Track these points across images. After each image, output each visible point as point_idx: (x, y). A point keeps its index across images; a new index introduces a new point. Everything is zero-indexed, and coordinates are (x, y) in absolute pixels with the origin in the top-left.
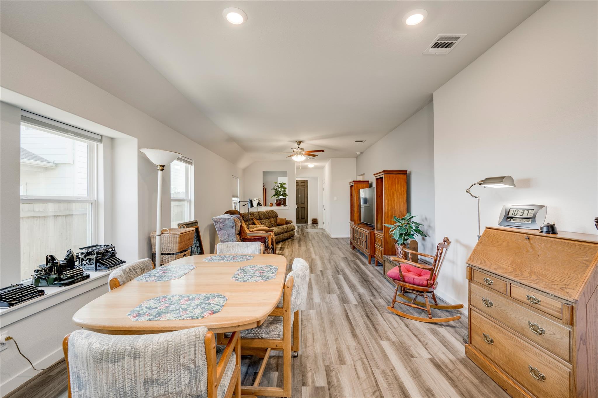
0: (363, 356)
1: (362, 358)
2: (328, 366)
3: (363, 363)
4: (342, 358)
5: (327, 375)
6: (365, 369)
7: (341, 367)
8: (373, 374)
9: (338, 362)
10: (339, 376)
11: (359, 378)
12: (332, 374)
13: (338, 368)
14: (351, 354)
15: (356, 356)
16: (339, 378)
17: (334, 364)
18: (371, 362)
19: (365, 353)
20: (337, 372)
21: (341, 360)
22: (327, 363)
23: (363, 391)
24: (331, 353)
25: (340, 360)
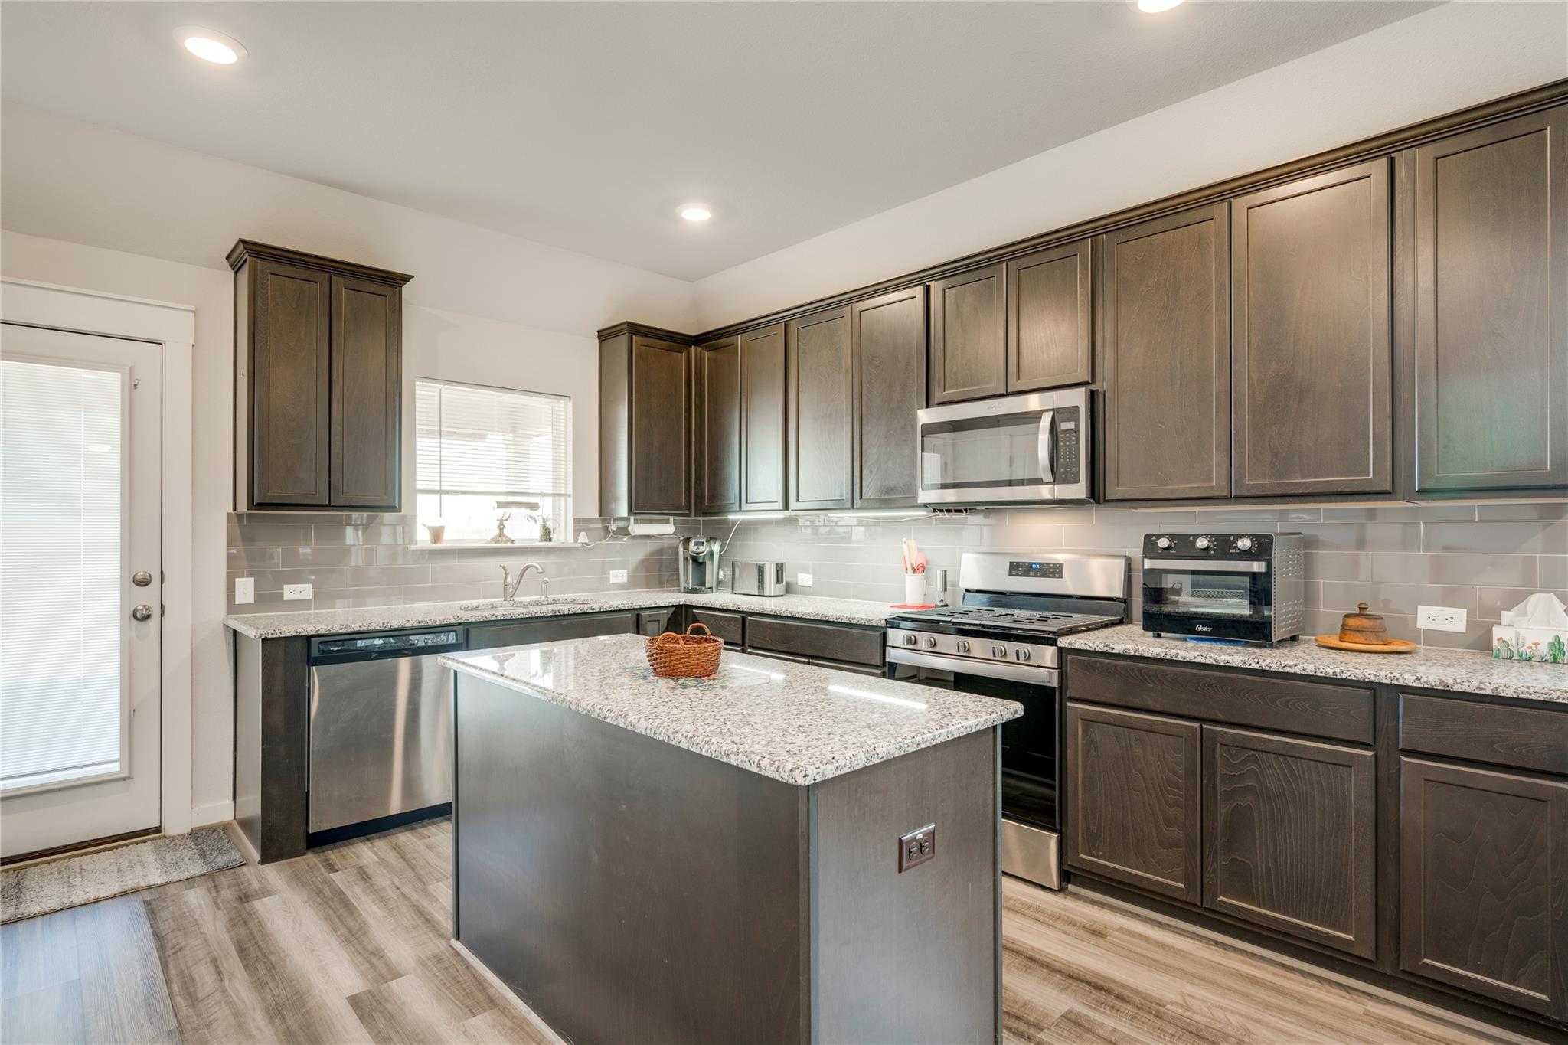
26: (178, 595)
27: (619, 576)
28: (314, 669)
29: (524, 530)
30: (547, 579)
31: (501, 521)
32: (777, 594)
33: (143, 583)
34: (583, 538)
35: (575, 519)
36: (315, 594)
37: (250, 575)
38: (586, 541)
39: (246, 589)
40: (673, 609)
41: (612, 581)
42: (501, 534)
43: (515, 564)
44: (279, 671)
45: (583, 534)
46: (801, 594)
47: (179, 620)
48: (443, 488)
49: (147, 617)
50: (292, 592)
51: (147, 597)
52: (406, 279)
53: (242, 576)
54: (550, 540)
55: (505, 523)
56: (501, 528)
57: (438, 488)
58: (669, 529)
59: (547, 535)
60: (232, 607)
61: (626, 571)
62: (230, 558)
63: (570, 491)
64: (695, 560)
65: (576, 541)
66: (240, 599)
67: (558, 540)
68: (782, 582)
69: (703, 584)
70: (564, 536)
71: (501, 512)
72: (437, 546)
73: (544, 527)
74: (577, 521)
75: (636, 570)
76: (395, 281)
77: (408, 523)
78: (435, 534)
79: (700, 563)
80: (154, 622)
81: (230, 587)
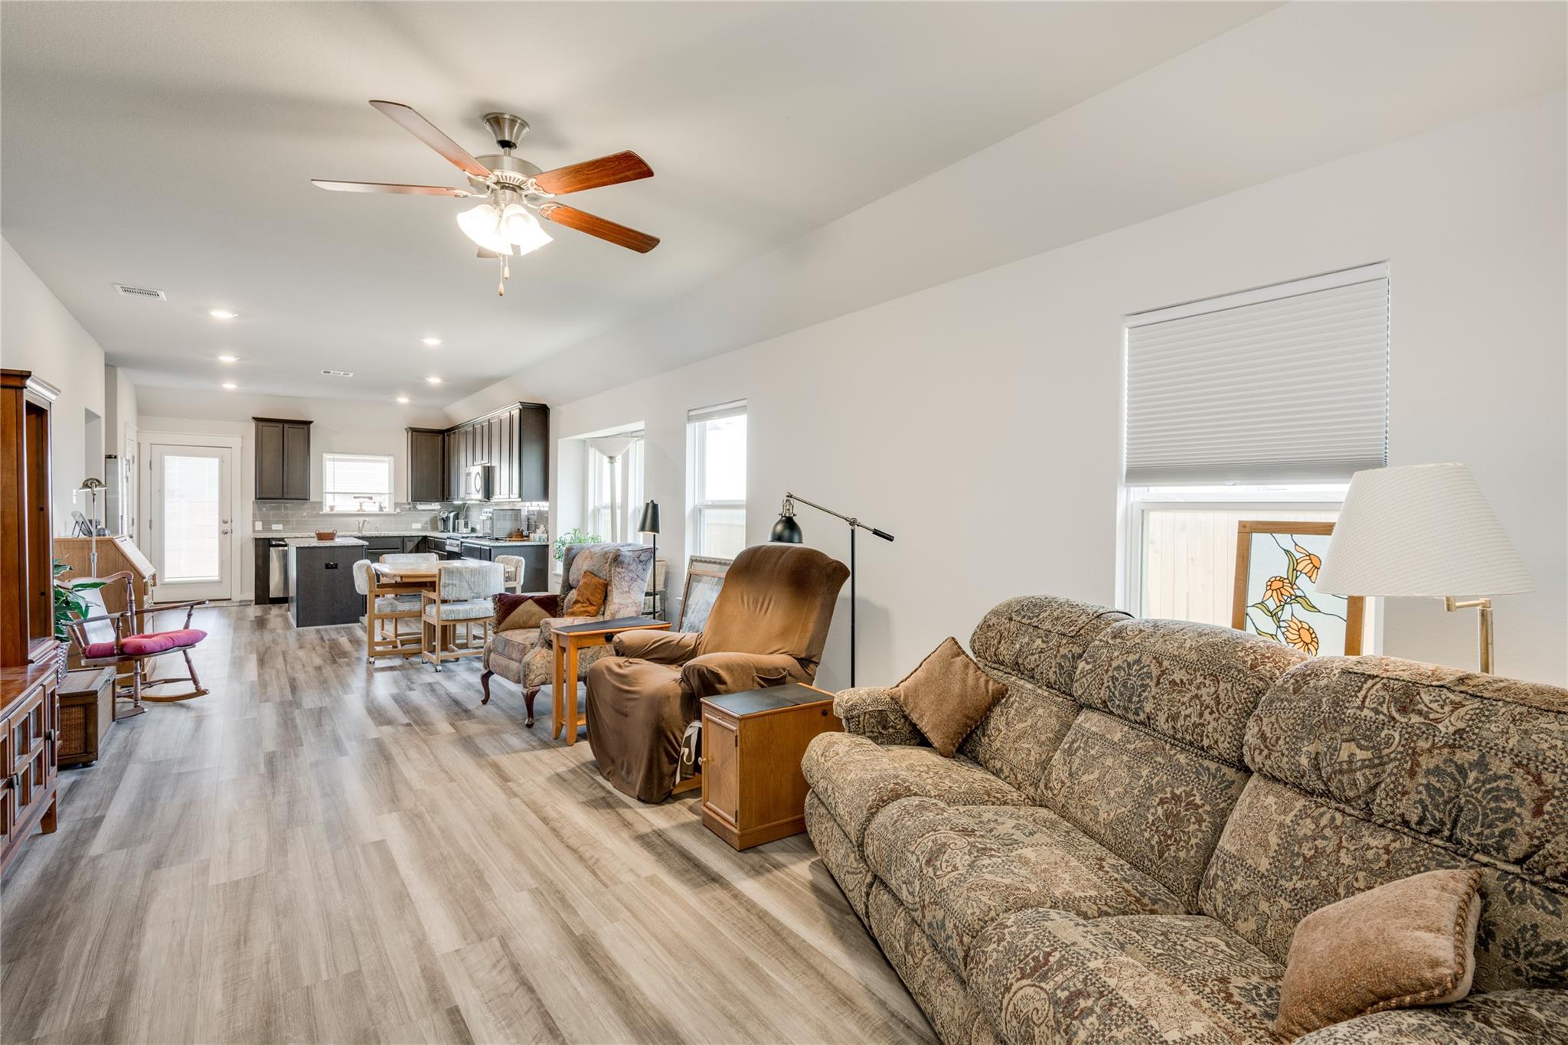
26: (237, 526)
27: (416, 526)
28: (270, 547)
29: (371, 507)
30: (378, 526)
31: (360, 503)
32: (467, 532)
33: (226, 522)
34: (398, 510)
36: (278, 527)
37: (261, 520)
38: (400, 511)
39: (259, 526)
41: (413, 527)
42: (360, 509)
43: (361, 519)
44: (260, 548)
47: (237, 534)
48: (335, 492)
49: (226, 533)
50: (275, 527)
51: (227, 527)
52: (312, 422)
53: (258, 520)
54: (383, 511)
55: (362, 504)
56: (361, 506)
57: (333, 491)
58: (437, 507)
59: (381, 509)
60: (254, 531)
61: (418, 524)
62: (254, 514)
63: (393, 492)
64: (443, 519)
65: (395, 511)
66: (257, 529)
67: (386, 511)
68: (468, 528)
69: (447, 529)
70: (389, 509)
72: (332, 512)
73: (380, 506)
74: (395, 504)
75: (423, 523)
76: (309, 423)
77: (320, 504)
78: (332, 508)
79: (445, 521)
80: (229, 535)
81: (254, 525)
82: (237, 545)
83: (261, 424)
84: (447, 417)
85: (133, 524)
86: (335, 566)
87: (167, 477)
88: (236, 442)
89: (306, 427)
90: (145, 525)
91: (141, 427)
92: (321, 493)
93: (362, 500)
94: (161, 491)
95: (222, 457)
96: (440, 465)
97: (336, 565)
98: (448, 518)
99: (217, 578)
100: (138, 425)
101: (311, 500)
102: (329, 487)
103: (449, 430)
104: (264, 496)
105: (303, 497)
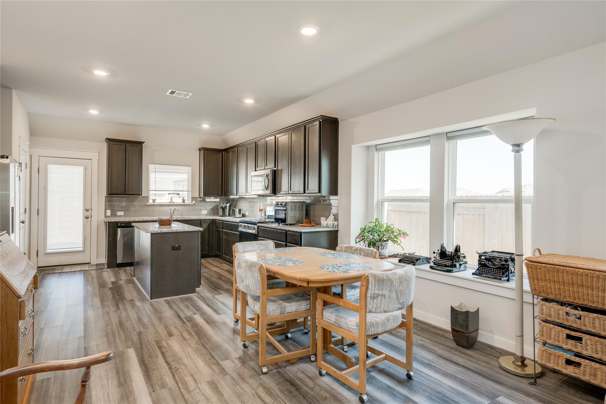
0: (187, 396)
1: (189, 393)
2: (225, 375)
3: (187, 389)
4: (213, 387)
5: (223, 369)
6: (185, 384)
7: (211, 378)
8: (177, 382)
9: (216, 381)
10: (211, 371)
11: (192, 375)
12: (219, 371)
13: (214, 377)
14: (203, 394)
15: (196, 394)
16: (211, 370)
17: (220, 378)
18: (178, 392)
19: (185, 400)
20: (214, 373)
21: (213, 385)
22: (227, 377)
23: (188, 368)
24: (227, 388)
25: (215, 384)
26: (94, 213)
27: (205, 212)
28: (118, 229)
29: (178, 200)
30: (182, 212)
31: (171, 198)
32: (240, 217)
33: (87, 210)
34: (194, 202)
35: (192, 197)
36: (124, 214)
37: (110, 209)
38: (195, 203)
39: (109, 213)
40: (211, 220)
41: (202, 213)
42: (171, 201)
43: (173, 208)
44: (111, 229)
45: (194, 201)
46: (247, 217)
47: (94, 219)
48: (156, 190)
49: (88, 218)
50: (119, 213)
51: (88, 214)
52: (144, 142)
53: (108, 210)
54: (185, 203)
55: (172, 198)
56: (171, 199)
57: (155, 190)
58: (218, 200)
59: (184, 201)
60: (106, 217)
61: (207, 211)
62: (105, 205)
63: (191, 190)
64: (222, 208)
65: (192, 203)
66: (108, 215)
67: (186, 202)
68: (241, 214)
69: (225, 214)
70: (188, 201)
71: (170, 196)
72: (154, 204)
73: (183, 199)
74: (192, 198)
75: (210, 211)
76: (141, 143)
77: (147, 198)
78: (154, 201)
79: (224, 209)
80: (89, 219)
81: (105, 212)
82: (94, 226)
83: (111, 143)
84: (224, 141)
85: (25, 212)
86: (179, 248)
87: (49, 179)
88: (95, 156)
89: (140, 146)
90: (34, 212)
91: (32, 145)
92: (148, 190)
93: (172, 195)
94: (45, 189)
95: (85, 166)
96: (220, 173)
97: (180, 246)
98: (226, 207)
99: (81, 249)
100: (31, 141)
101: (143, 195)
102: (152, 187)
103: (225, 150)
104: (113, 192)
105: (138, 193)
